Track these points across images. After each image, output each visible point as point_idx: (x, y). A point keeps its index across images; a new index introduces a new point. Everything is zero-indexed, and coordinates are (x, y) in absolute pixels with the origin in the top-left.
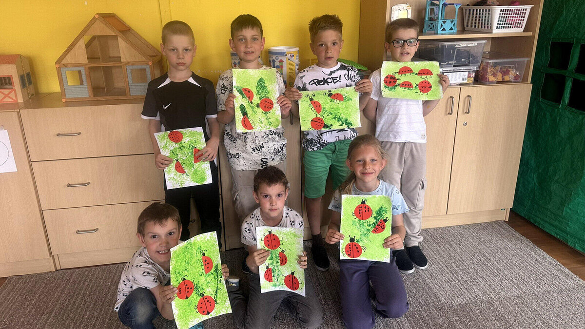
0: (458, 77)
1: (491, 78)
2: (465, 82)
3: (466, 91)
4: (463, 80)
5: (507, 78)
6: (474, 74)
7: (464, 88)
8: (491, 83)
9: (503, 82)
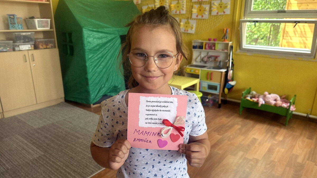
0: (26, 47)
1: (41, 47)
2: (30, 49)
3: (30, 52)
4: (29, 48)
5: (48, 47)
6: (33, 46)
7: (29, 51)
8: (42, 49)
9: (47, 48)
